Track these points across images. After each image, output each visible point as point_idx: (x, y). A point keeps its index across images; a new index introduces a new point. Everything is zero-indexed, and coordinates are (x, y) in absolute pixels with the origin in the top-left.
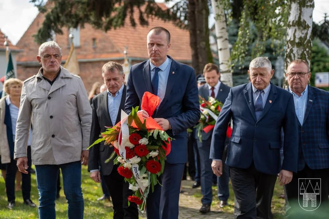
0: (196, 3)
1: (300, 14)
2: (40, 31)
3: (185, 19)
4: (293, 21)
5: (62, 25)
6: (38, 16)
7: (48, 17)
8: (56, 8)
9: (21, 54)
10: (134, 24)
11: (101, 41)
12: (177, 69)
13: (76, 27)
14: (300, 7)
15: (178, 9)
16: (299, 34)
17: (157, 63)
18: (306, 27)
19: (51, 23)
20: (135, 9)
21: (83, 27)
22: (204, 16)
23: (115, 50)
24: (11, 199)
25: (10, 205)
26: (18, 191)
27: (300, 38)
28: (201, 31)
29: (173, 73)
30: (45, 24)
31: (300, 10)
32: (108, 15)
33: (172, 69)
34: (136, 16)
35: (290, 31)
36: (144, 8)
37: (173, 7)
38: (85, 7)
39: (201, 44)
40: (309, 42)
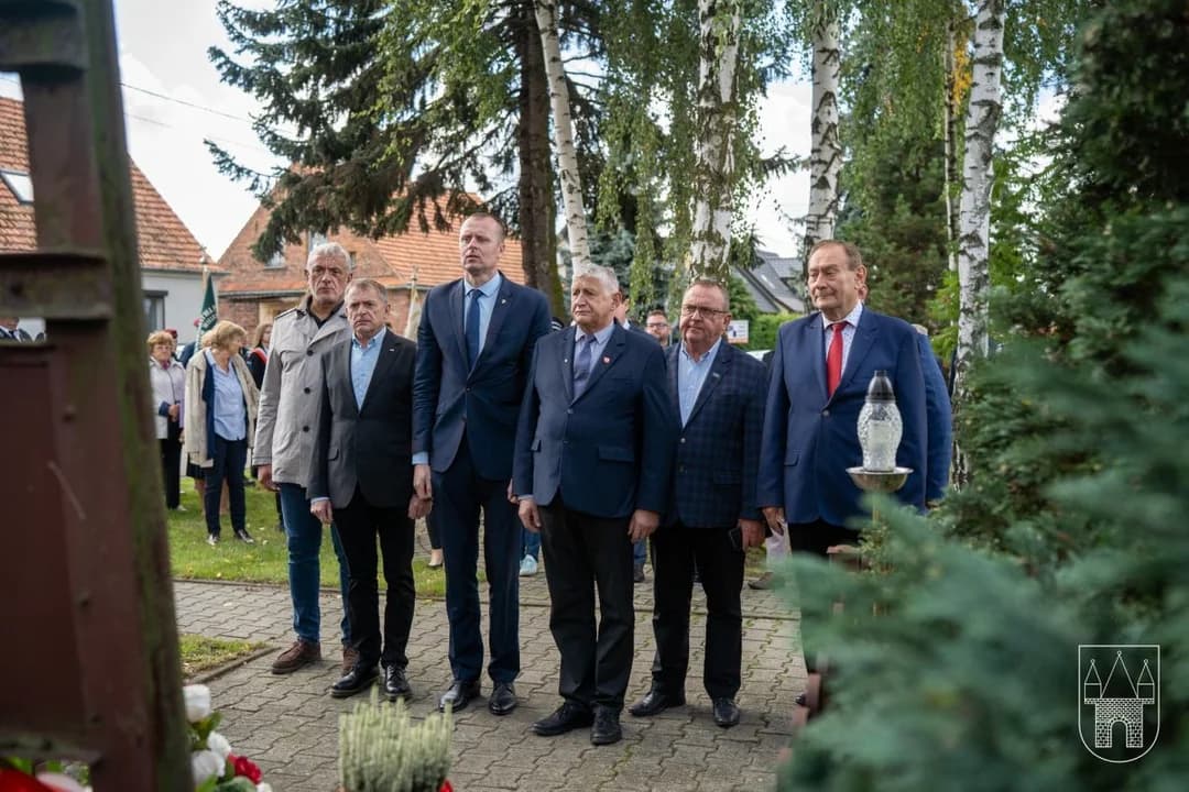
0: (534, 196)
1: (711, 221)
2: (261, 239)
3: (515, 221)
4: (700, 232)
5: (300, 230)
6: (258, 213)
7: (276, 216)
8: (290, 199)
9: (226, 278)
10: (425, 228)
11: (363, 256)
12: (511, 295)
13: (323, 232)
14: (711, 208)
15: (502, 204)
16: (709, 254)
17: (478, 279)
18: (721, 243)
19: (282, 225)
20: (428, 201)
21: (336, 231)
22: (548, 218)
23: (388, 273)
24: (214, 528)
25: (211, 537)
26: (223, 516)
27: (712, 261)
28: (542, 243)
29: (504, 301)
30: (270, 226)
31: (712, 214)
32: (381, 210)
33: (501, 294)
34: (430, 212)
35: (696, 248)
36: (443, 201)
37: (493, 200)
38: (341, 198)
39: (542, 266)
40: (726, 267)
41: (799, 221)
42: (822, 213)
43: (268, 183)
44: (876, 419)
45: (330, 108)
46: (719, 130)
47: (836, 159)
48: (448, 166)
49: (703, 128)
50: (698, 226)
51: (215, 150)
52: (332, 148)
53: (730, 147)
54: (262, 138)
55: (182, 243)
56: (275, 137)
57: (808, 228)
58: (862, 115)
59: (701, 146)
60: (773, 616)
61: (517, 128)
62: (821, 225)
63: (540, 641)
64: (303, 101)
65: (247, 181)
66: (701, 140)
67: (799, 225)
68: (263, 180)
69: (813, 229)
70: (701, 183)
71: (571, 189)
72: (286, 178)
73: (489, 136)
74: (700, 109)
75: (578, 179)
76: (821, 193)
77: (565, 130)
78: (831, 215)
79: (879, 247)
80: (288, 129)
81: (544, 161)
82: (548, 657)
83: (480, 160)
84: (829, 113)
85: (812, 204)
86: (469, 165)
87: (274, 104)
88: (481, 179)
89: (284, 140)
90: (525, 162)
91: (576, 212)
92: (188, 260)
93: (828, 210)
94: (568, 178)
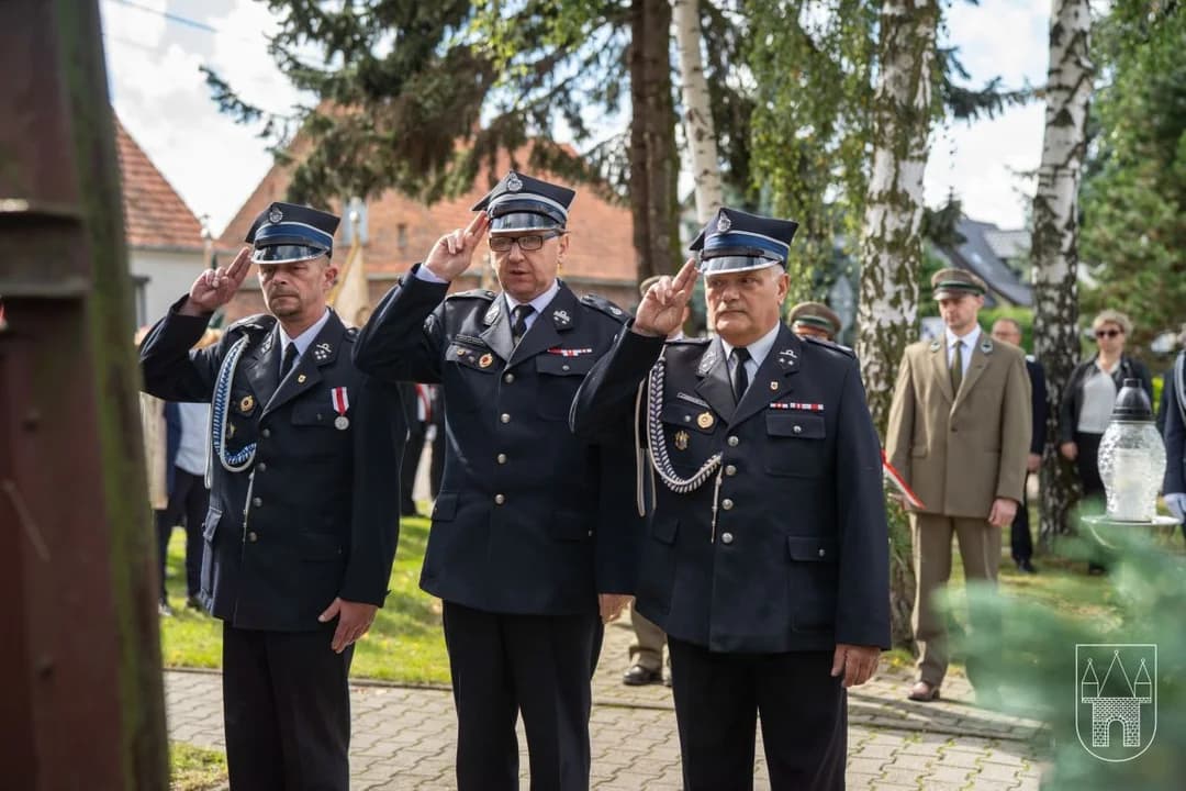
0: (649, 145)
1: (897, 175)
3: (622, 180)
4: (881, 192)
6: (272, 172)
7: (299, 176)
8: (318, 154)
11: (417, 231)
13: (363, 196)
14: (896, 158)
15: (604, 158)
16: (893, 223)
18: (910, 206)
19: (307, 189)
20: (502, 154)
22: (668, 177)
27: (897, 232)
28: (660, 211)
30: (292, 191)
31: (897, 166)
32: (440, 167)
35: (874, 214)
36: (523, 155)
37: (592, 153)
38: (387, 149)
39: (660, 241)
40: (916, 241)
41: (1028, 174)
42: (1061, 161)
43: (286, 129)
44: (1128, 447)
45: (370, 23)
46: (911, 46)
47: (1085, 84)
48: (532, 107)
49: (887, 45)
50: (877, 185)
51: (213, 80)
52: (376, 83)
53: (925, 71)
54: (280, 65)
55: (171, 212)
56: (297, 66)
57: (1040, 184)
58: (1128, 19)
59: (884, 70)
60: (985, 733)
61: (625, 51)
62: (1059, 180)
63: (653, 756)
64: (331, 14)
65: (258, 125)
66: (883, 61)
67: (1027, 179)
68: (279, 125)
69: (1046, 185)
70: (882, 122)
71: (700, 135)
72: (310, 122)
73: (587, 63)
74: (883, 18)
75: (709, 121)
76: (1060, 132)
77: (690, 53)
78: (1074, 164)
79: (1149, 211)
80: (311, 53)
81: (664, 97)
82: (664, 779)
83: (575, 96)
84: (1077, 15)
85: (1046, 149)
86: (560, 103)
87: (291, 18)
88: (576, 122)
89: (310, 70)
90: (639, 97)
91: (708, 167)
92: (179, 234)
93: (1070, 157)
94: (696, 119)
